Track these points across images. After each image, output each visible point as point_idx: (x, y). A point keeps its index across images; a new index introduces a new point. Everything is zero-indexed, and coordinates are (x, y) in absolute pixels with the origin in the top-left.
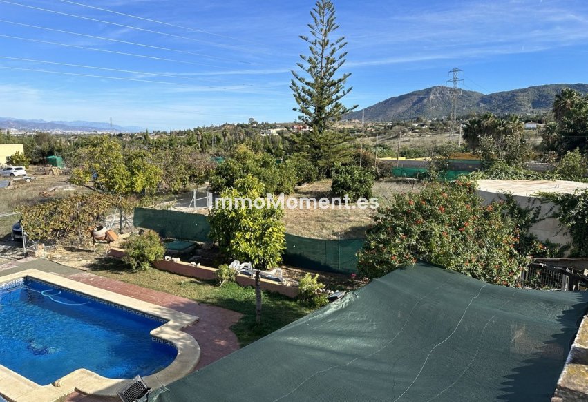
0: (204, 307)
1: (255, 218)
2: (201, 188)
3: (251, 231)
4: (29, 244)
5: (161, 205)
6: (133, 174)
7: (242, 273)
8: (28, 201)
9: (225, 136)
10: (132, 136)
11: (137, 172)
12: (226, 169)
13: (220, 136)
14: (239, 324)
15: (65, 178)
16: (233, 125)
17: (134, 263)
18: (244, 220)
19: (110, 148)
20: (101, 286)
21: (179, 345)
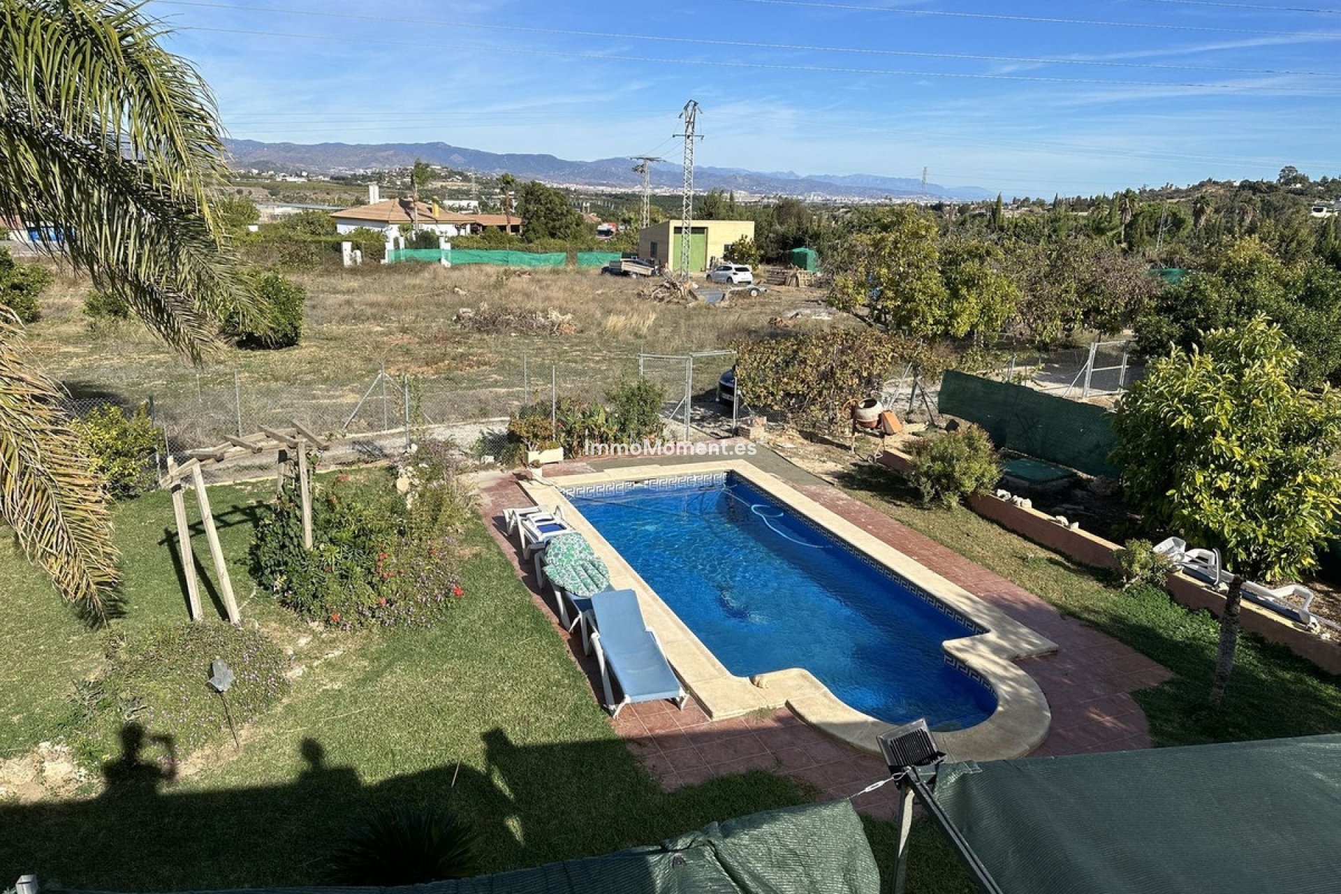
0: (1074, 626)
1: (1258, 439)
2: (1110, 343)
3: (1237, 473)
4: (743, 413)
5: (1005, 372)
6: (955, 294)
7: (1188, 571)
8: (749, 332)
9: (1198, 213)
10: (963, 209)
11: (964, 291)
12: (1189, 301)
13: (1186, 213)
14: (1158, 692)
15: (818, 294)
16: (1229, 185)
17: (927, 488)
18: (1219, 439)
19: (915, 235)
20: (855, 521)
21: (1003, 689)
